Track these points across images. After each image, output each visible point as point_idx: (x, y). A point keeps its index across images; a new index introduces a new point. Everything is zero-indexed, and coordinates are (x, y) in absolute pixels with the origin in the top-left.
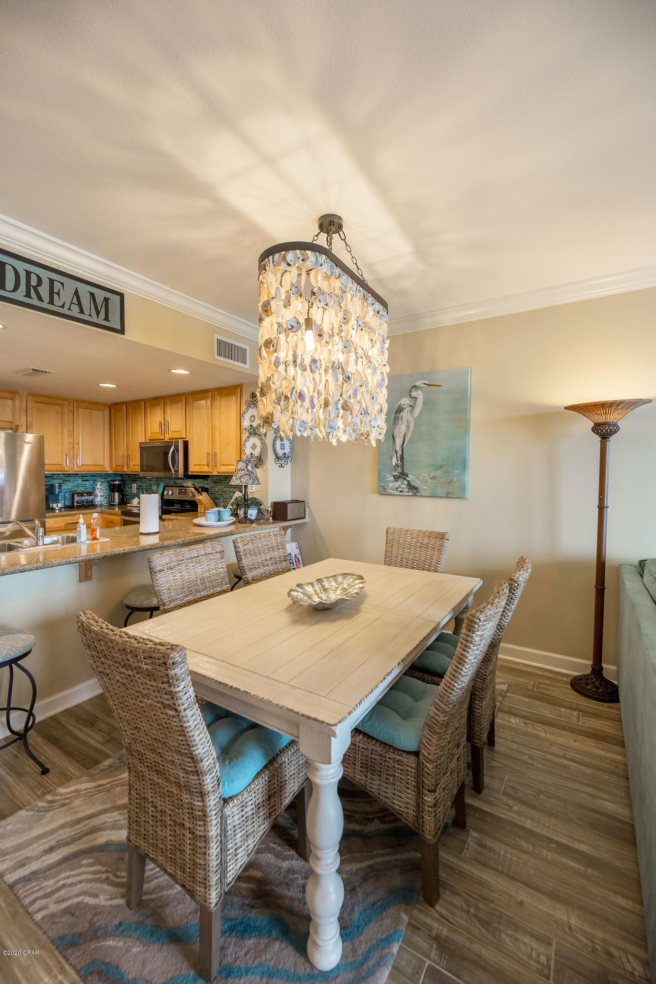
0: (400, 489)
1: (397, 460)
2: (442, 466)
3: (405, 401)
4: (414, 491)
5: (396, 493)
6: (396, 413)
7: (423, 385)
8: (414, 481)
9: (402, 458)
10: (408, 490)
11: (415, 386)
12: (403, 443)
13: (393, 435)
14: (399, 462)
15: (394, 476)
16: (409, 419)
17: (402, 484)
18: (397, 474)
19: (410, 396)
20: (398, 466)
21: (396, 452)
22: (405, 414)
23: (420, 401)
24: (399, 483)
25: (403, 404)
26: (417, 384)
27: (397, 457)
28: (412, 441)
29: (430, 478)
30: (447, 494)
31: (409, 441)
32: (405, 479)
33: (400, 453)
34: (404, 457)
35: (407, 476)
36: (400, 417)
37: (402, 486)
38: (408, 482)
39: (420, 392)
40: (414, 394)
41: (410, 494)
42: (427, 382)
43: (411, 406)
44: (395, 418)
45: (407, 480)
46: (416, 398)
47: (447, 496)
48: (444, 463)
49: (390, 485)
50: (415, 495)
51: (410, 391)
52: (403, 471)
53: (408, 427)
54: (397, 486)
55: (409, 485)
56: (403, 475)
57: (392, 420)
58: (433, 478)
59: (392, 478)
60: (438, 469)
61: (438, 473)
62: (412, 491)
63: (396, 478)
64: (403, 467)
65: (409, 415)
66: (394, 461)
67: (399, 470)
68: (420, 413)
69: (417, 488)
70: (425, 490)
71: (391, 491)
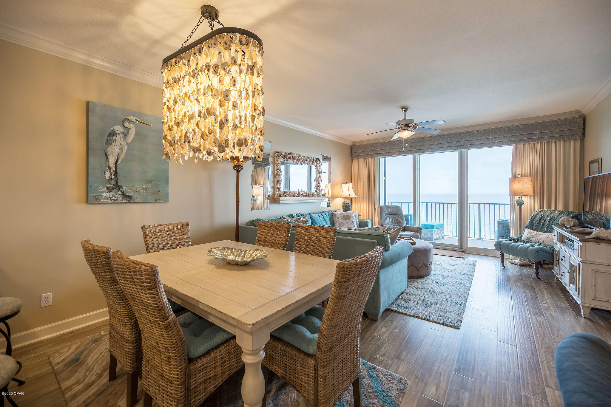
0: (114, 198)
1: (111, 175)
2: (151, 181)
3: (118, 128)
4: (129, 199)
5: (110, 202)
6: (109, 135)
7: (134, 121)
8: (129, 192)
9: (116, 173)
10: (122, 199)
11: (128, 119)
12: (117, 161)
13: (106, 154)
14: (113, 176)
15: (108, 188)
16: (123, 143)
17: (116, 194)
18: (110, 185)
19: (124, 126)
20: (112, 179)
21: (110, 168)
22: (118, 139)
23: (133, 131)
24: (113, 193)
25: (116, 130)
26: (130, 118)
27: (110, 172)
28: (124, 160)
29: (142, 189)
30: (156, 200)
31: (122, 160)
32: (119, 190)
33: (114, 169)
34: (118, 172)
35: (121, 187)
36: (114, 140)
37: (116, 196)
38: (123, 192)
39: (132, 125)
40: (127, 125)
41: (125, 201)
42: (138, 119)
43: (124, 133)
44: (108, 139)
45: (121, 191)
46: (129, 129)
47: (156, 202)
48: (153, 179)
49: (104, 195)
50: (129, 202)
51: (123, 122)
52: (117, 183)
53: (121, 149)
54: (111, 196)
55: (124, 195)
56: (117, 187)
57: (105, 141)
58: (145, 189)
59: (106, 189)
60: (149, 183)
61: (149, 186)
62: (126, 200)
63: (110, 189)
64: (117, 180)
65: (122, 140)
66: (108, 175)
67: (113, 182)
68: (133, 141)
69: (131, 197)
70: (138, 198)
71: (105, 200)
